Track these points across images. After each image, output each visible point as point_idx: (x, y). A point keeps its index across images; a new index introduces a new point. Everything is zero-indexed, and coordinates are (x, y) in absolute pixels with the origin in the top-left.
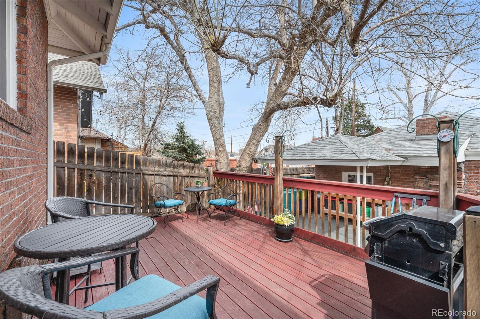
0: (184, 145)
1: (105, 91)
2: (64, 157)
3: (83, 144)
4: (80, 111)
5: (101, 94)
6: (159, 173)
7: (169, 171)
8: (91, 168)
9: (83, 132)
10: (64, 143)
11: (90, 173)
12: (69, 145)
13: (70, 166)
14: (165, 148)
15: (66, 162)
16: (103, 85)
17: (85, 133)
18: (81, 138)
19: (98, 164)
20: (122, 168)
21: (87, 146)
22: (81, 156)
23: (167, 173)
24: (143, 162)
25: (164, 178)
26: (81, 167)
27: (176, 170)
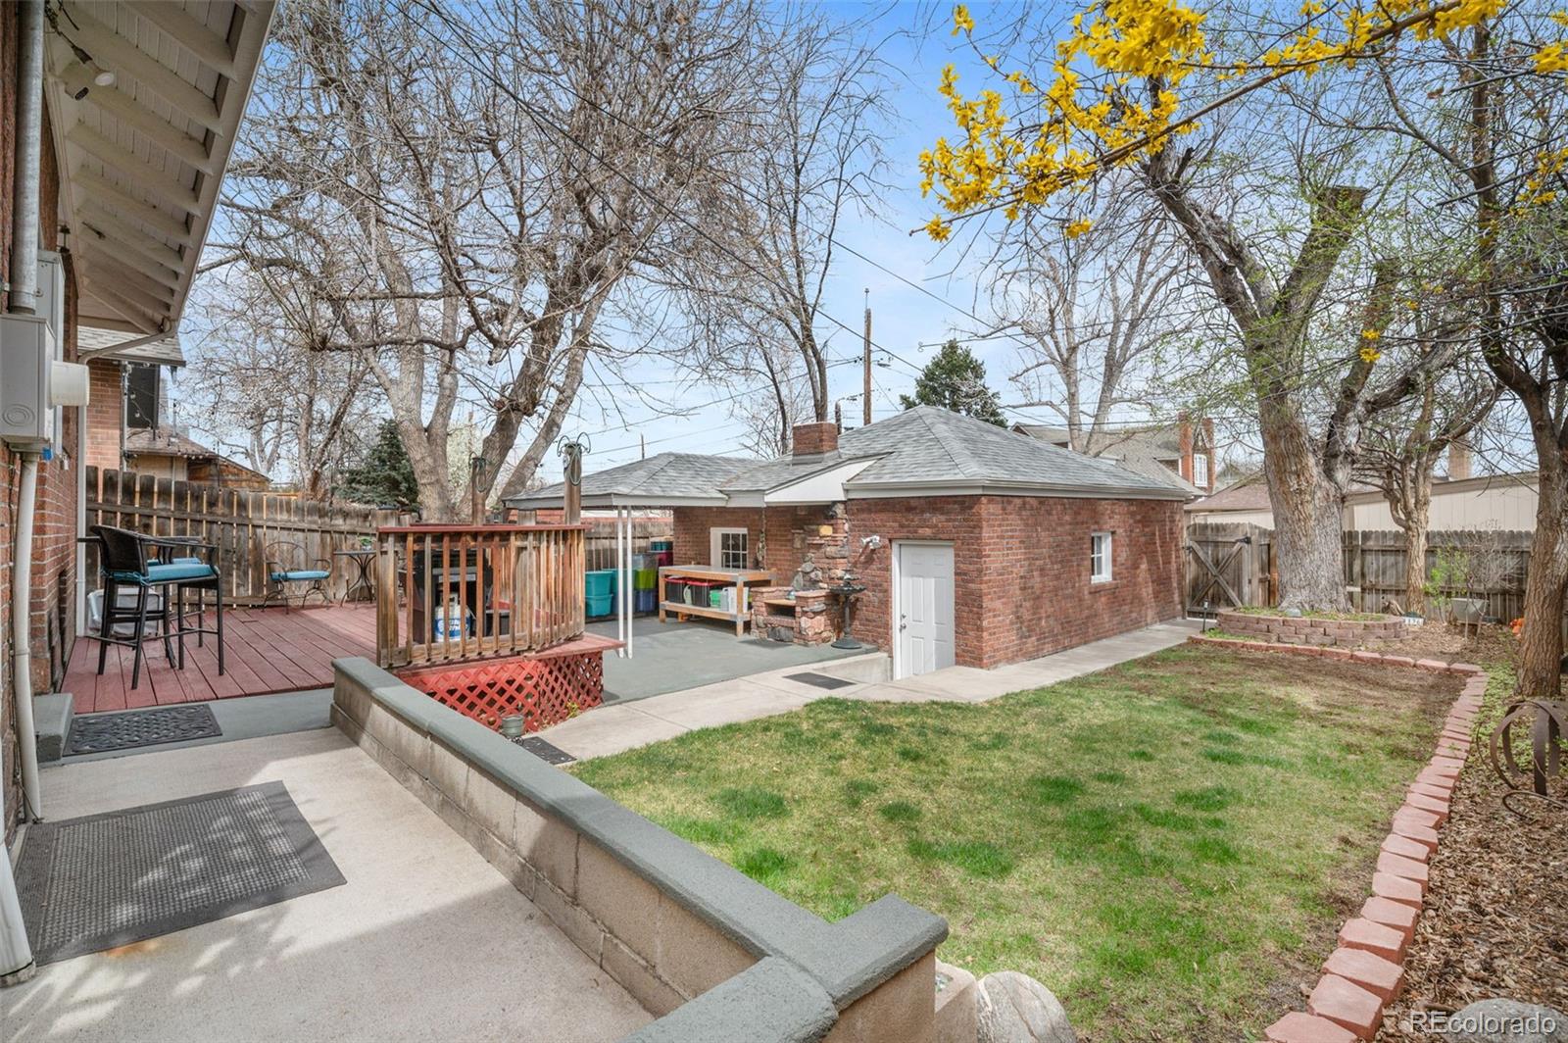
0: (393, 473)
1: (183, 364)
2: (97, 492)
3: (134, 471)
4: (126, 398)
5: (174, 369)
6: (289, 525)
7: (310, 522)
8: (147, 511)
9: (134, 438)
10: (96, 468)
11: (145, 521)
12: (106, 472)
13: (108, 508)
14: (351, 481)
15: (100, 500)
16: (179, 351)
17: (140, 441)
18: (128, 456)
19: (162, 506)
20: (210, 513)
21: (141, 473)
22: (129, 491)
23: (305, 526)
24: (254, 503)
25: (300, 535)
26: (129, 510)
27: (327, 520)
